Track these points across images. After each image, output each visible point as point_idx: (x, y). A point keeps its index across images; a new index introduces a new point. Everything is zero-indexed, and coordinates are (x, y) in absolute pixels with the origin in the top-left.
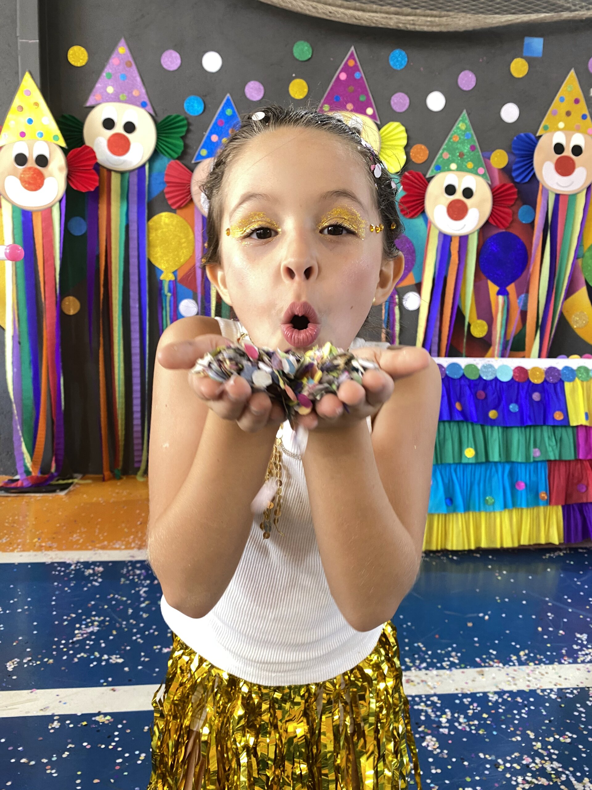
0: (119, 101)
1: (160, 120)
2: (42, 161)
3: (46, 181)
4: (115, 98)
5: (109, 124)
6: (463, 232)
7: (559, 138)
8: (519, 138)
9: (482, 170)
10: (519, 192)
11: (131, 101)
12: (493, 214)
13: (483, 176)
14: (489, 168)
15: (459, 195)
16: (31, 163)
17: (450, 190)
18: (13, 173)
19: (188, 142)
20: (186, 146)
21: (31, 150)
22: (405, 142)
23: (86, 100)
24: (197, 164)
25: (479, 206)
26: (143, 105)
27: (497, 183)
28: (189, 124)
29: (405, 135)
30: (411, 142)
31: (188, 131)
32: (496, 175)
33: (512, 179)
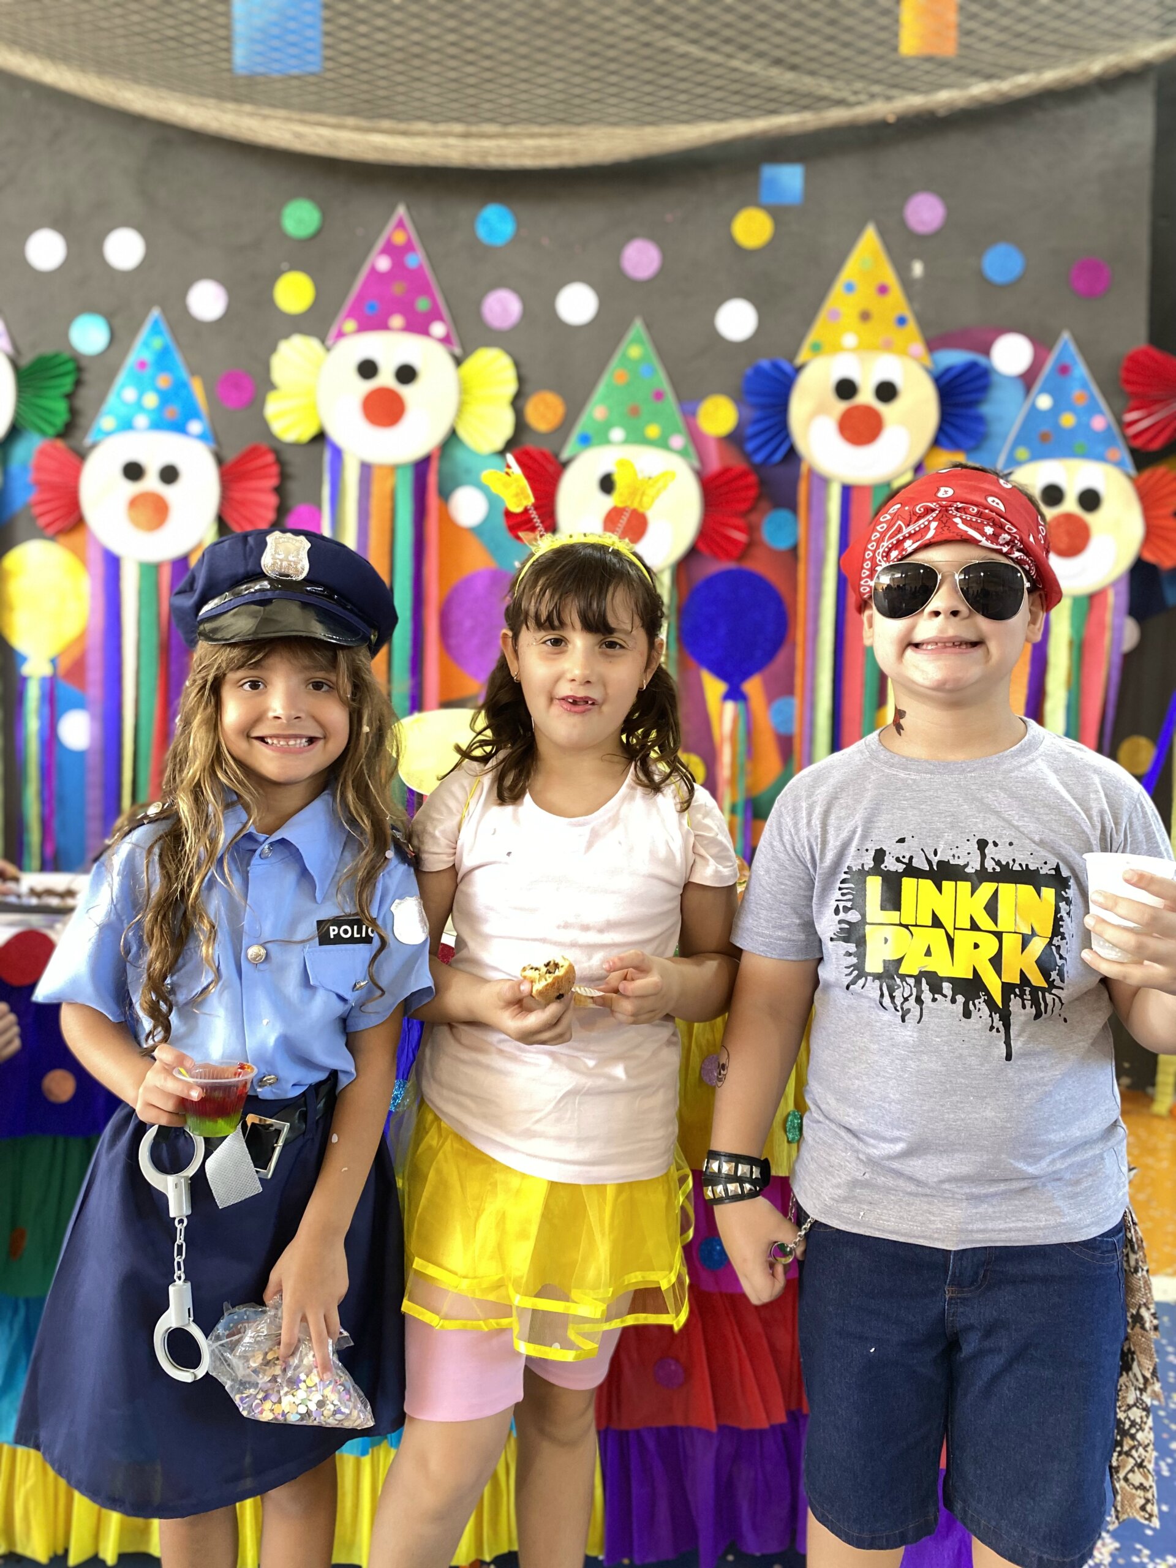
1: (24, 365)
7: (843, 367)
8: (758, 371)
9: (678, 441)
10: (762, 483)
12: (703, 532)
13: (683, 453)
14: (695, 436)
17: (608, 483)
19: (77, 403)
20: (73, 412)
22: (510, 387)
24: (95, 444)
25: (672, 516)
27: (715, 465)
28: (79, 369)
29: (512, 373)
30: (529, 387)
31: (78, 383)
32: (713, 450)
33: (748, 456)
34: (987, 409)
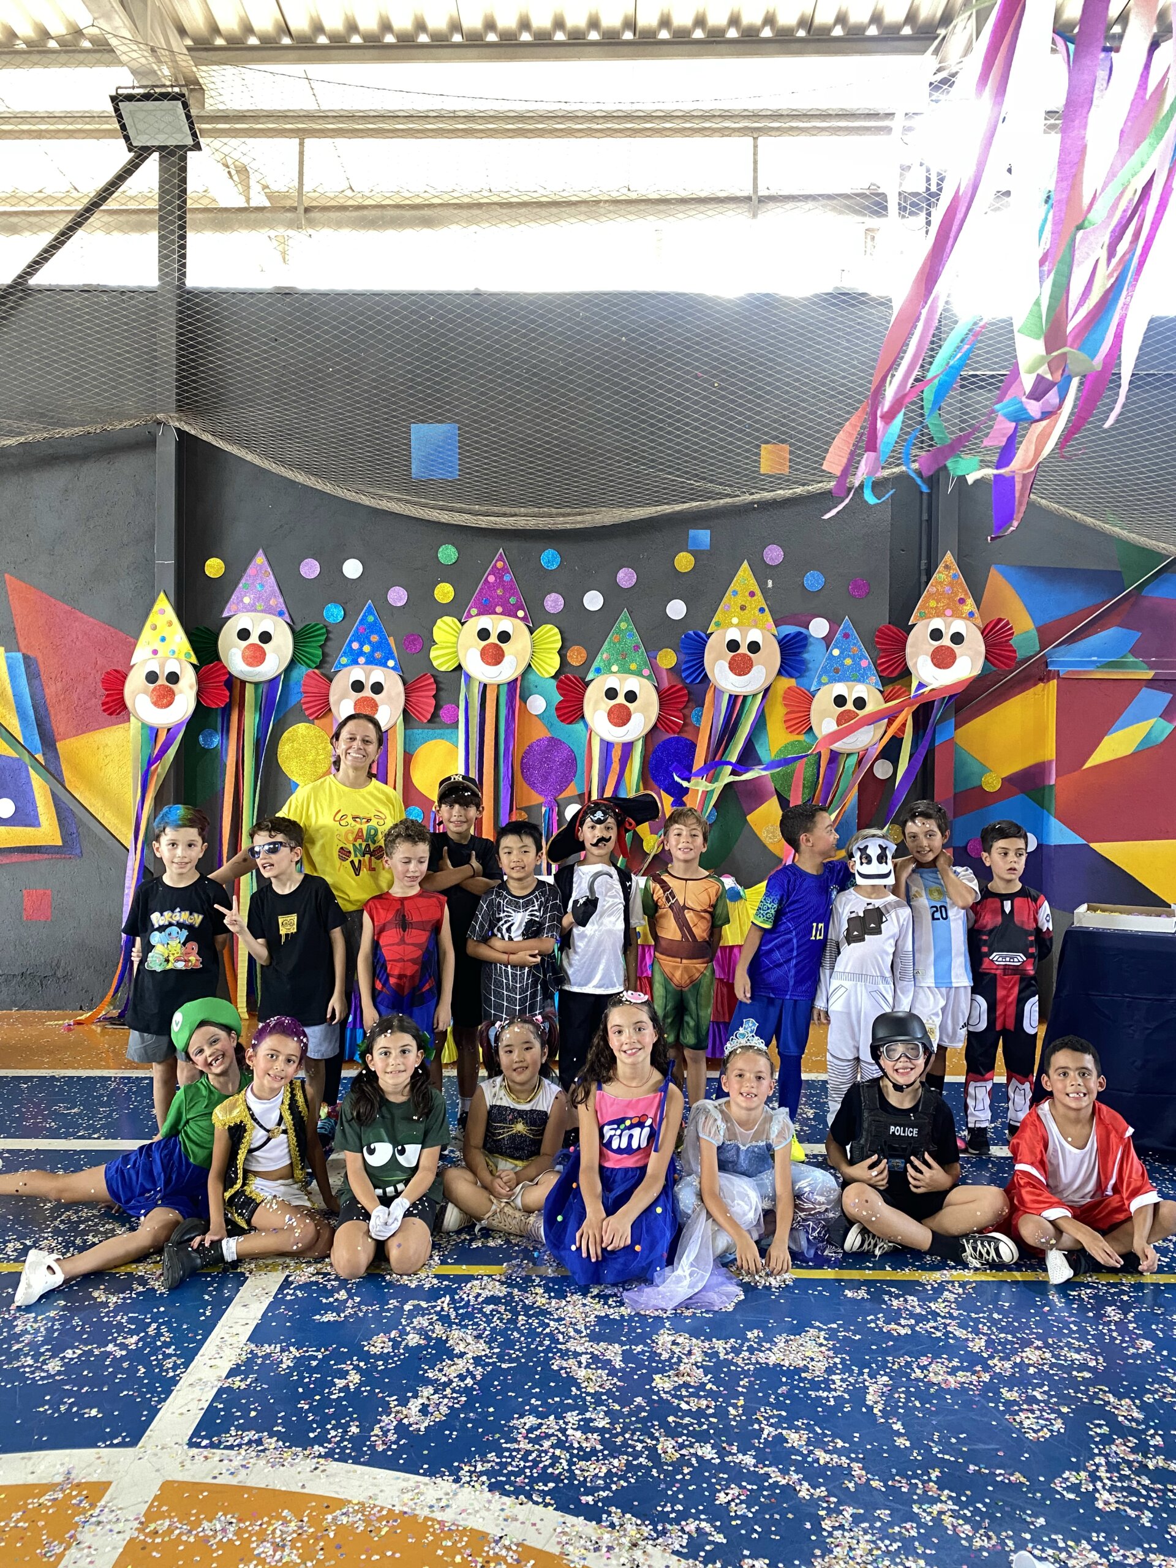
0: (255, 610)
1: (298, 628)
2: (173, 678)
3: (177, 698)
4: (252, 608)
5: (244, 634)
6: (627, 739)
7: (733, 634)
8: (687, 636)
9: (646, 672)
10: (689, 693)
11: (268, 610)
12: (659, 719)
13: (648, 678)
14: (654, 668)
15: (621, 699)
16: (162, 681)
17: (611, 694)
18: (145, 692)
19: (327, 650)
20: (324, 655)
21: (162, 666)
22: (559, 645)
23: (222, 612)
24: (337, 672)
25: (644, 710)
26: (281, 614)
27: (666, 684)
28: (328, 632)
29: (559, 637)
30: (567, 644)
31: (327, 639)
32: (665, 675)
33: (683, 680)
34: (806, 656)
